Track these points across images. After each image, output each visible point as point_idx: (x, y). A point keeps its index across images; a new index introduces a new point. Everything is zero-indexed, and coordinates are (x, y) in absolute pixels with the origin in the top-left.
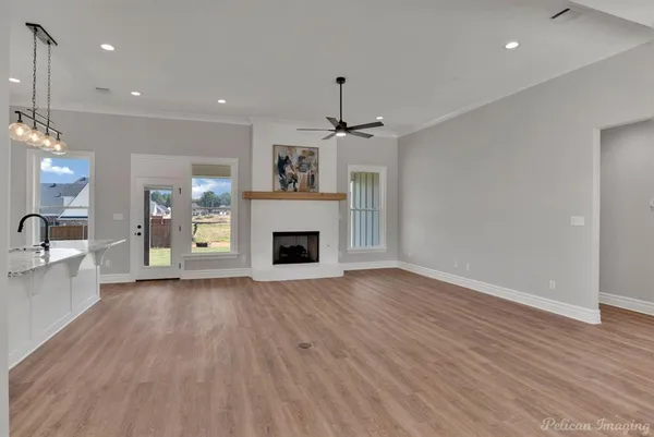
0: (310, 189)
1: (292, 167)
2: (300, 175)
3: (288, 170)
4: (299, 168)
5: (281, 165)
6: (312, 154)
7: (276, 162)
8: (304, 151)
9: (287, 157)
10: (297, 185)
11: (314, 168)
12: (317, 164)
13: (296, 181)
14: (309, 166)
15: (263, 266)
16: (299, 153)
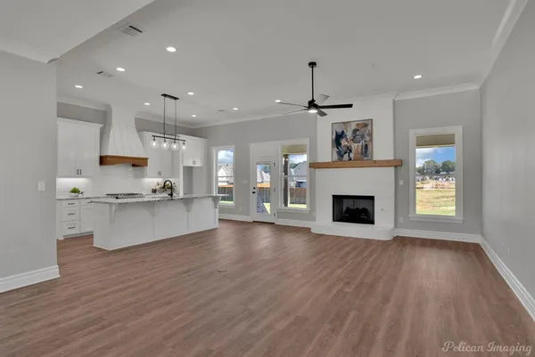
0: (364, 157)
1: (347, 140)
2: (354, 146)
3: (344, 142)
4: (354, 140)
5: (338, 138)
6: (366, 125)
7: (334, 137)
8: (358, 125)
9: (343, 132)
10: (352, 155)
11: (368, 138)
12: (371, 135)
13: (351, 151)
14: (363, 137)
15: (324, 223)
16: (353, 126)
